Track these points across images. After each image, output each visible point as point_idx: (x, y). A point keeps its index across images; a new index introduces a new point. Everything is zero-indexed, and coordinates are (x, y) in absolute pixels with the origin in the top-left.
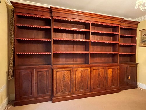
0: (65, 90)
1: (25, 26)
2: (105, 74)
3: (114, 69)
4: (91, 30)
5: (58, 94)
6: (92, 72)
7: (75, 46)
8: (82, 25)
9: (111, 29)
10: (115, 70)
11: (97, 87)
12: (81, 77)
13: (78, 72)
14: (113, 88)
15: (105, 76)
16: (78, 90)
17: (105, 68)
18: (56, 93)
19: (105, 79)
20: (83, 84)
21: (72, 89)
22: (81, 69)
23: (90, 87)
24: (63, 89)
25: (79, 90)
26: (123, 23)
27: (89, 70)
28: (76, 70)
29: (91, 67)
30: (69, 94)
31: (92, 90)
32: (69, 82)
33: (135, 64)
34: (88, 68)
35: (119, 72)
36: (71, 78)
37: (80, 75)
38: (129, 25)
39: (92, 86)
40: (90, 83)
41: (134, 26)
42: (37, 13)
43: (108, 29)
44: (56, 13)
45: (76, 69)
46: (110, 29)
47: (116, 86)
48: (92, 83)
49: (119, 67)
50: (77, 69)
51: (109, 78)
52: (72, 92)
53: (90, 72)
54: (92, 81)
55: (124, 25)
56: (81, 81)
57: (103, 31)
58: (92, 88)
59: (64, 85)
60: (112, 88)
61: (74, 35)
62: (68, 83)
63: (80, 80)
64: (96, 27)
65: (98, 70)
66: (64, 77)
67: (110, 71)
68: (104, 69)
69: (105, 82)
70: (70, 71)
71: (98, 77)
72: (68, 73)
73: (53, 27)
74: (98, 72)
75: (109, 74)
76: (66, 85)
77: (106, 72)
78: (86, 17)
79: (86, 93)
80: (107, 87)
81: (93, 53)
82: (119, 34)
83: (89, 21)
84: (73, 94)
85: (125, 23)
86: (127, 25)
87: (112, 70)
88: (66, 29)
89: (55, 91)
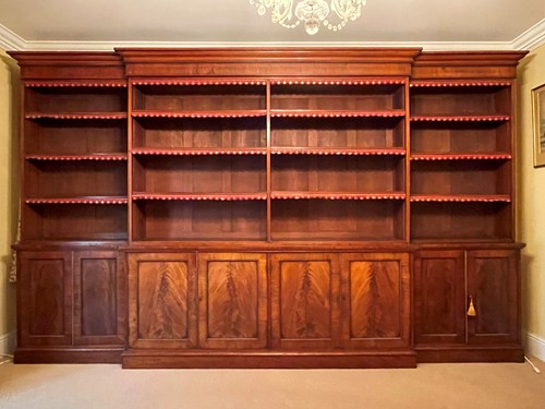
0: (168, 328)
1: (51, 116)
2: (336, 283)
3: (380, 265)
4: (270, 112)
5: (142, 343)
6: (275, 272)
7: (227, 174)
8: (253, 97)
10: (384, 268)
11: (300, 332)
12: (228, 287)
13: (215, 267)
14: (379, 345)
15: (335, 289)
16: (218, 334)
17: (331, 256)
18: (135, 335)
19: (335, 304)
20: (236, 313)
21: (192, 332)
22: (227, 259)
23: (267, 330)
24: (162, 327)
25: (220, 336)
26: (429, 69)
27: (263, 262)
28: (208, 262)
29: (268, 252)
30: (184, 346)
31: (275, 342)
32: (184, 303)
33: (508, 249)
34: (259, 256)
35: (406, 276)
36: (190, 289)
37: (223, 279)
38: (462, 71)
39: (275, 323)
40: (269, 313)
41: (497, 74)
42: (82, 72)
43: (370, 100)
44: (137, 66)
45: (207, 256)
47: (391, 337)
48: (275, 313)
49: (405, 257)
50: (212, 256)
51: (354, 303)
52: (192, 339)
53: (264, 271)
54: (275, 305)
55: (434, 75)
56: (231, 306)
57: (345, 108)
58: (276, 334)
59: (163, 311)
60: (373, 344)
61: (224, 133)
62: (179, 304)
63: (226, 297)
64: (314, 96)
65: (301, 265)
66: (164, 283)
67: (360, 271)
68: (329, 261)
69: (335, 314)
70: (186, 262)
71: (301, 295)
72: (178, 271)
73: (131, 113)
74: (302, 274)
75: (353, 285)
76: (171, 312)
77: (340, 274)
78: (247, 65)
79: (250, 349)
80: (347, 337)
81: (282, 199)
82: (404, 117)
83: (262, 79)
84: (197, 347)
85: (443, 66)
86: (457, 72)
87: (369, 269)
88: (175, 116)
89: (131, 331)
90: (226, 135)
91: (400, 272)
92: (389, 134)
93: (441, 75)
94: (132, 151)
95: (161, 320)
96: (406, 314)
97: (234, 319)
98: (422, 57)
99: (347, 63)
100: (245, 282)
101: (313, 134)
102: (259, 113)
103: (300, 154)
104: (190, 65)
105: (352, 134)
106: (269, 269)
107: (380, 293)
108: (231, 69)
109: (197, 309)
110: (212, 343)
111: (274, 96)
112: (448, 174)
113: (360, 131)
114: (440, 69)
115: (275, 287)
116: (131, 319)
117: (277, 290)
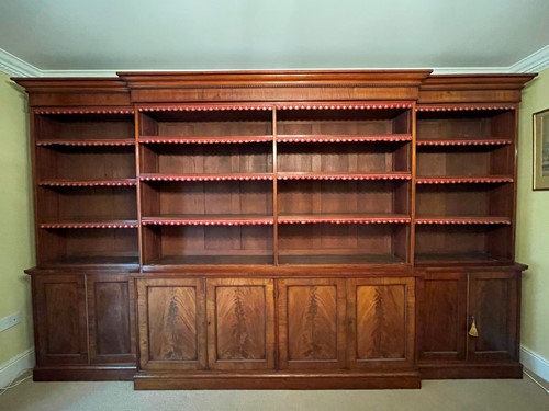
0: (178, 350)
2: (343, 307)
3: (386, 289)
4: (276, 137)
5: (154, 364)
6: (282, 297)
7: (236, 196)
8: (259, 123)
9: (386, 121)
10: (390, 292)
11: (307, 354)
12: (236, 311)
13: (223, 293)
14: (384, 366)
15: (342, 313)
16: (227, 356)
17: (337, 281)
18: (147, 357)
19: (342, 328)
20: (244, 336)
21: (202, 354)
22: (234, 284)
23: (275, 352)
24: (172, 349)
25: (229, 358)
26: (435, 93)
27: (270, 288)
28: (216, 287)
29: (275, 277)
30: (194, 367)
31: (283, 364)
32: (193, 327)
34: (266, 282)
35: (412, 300)
36: (198, 314)
37: (231, 304)
39: (282, 346)
40: (277, 338)
41: (502, 98)
42: (90, 99)
43: (371, 125)
45: (214, 283)
46: (381, 121)
47: (396, 358)
48: (282, 336)
49: (411, 281)
50: (219, 281)
51: (360, 325)
52: (202, 361)
53: (272, 296)
54: (282, 329)
55: (440, 100)
56: (238, 329)
57: (346, 133)
58: (284, 354)
59: (173, 334)
60: (378, 365)
61: (233, 157)
62: (189, 328)
63: (234, 321)
64: (318, 122)
65: (307, 289)
66: (173, 308)
67: (367, 295)
68: (335, 286)
69: (341, 337)
70: (195, 287)
71: (308, 318)
72: (187, 296)
73: (138, 140)
74: (308, 298)
75: (359, 309)
76: (180, 335)
77: (346, 298)
78: (253, 90)
79: (258, 370)
80: (352, 358)
81: (289, 223)
82: (411, 141)
83: (268, 104)
84: (208, 369)
85: (449, 90)
86: (462, 96)
87: (375, 293)
88: (182, 142)
89: (142, 353)
90: (235, 159)
91: (405, 295)
92: (389, 157)
93: (447, 99)
94: (140, 177)
95: (171, 343)
96: (411, 337)
97: (242, 342)
98: (428, 81)
99: (353, 87)
100: (252, 307)
101: (316, 159)
102: (265, 138)
103: (306, 179)
104: (196, 90)
105: (353, 157)
106: (276, 293)
107: (385, 316)
108: (237, 93)
109: (206, 333)
110: (221, 364)
111: (281, 122)
112: (444, 194)
113: (361, 155)
114: (445, 93)
115: (283, 311)
116: (142, 342)
117: (285, 314)
